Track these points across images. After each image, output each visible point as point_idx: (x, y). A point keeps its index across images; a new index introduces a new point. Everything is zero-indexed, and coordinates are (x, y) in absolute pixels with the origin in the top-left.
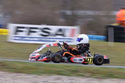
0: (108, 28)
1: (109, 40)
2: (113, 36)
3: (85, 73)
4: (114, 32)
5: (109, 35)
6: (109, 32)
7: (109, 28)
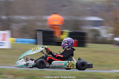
0: (36, 32)
1: (38, 43)
2: (42, 39)
3: (8, 75)
4: (43, 35)
5: (38, 39)
6: (38, 36)
7: (38, 32)
